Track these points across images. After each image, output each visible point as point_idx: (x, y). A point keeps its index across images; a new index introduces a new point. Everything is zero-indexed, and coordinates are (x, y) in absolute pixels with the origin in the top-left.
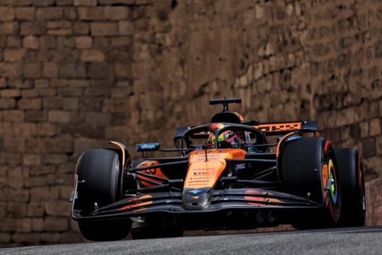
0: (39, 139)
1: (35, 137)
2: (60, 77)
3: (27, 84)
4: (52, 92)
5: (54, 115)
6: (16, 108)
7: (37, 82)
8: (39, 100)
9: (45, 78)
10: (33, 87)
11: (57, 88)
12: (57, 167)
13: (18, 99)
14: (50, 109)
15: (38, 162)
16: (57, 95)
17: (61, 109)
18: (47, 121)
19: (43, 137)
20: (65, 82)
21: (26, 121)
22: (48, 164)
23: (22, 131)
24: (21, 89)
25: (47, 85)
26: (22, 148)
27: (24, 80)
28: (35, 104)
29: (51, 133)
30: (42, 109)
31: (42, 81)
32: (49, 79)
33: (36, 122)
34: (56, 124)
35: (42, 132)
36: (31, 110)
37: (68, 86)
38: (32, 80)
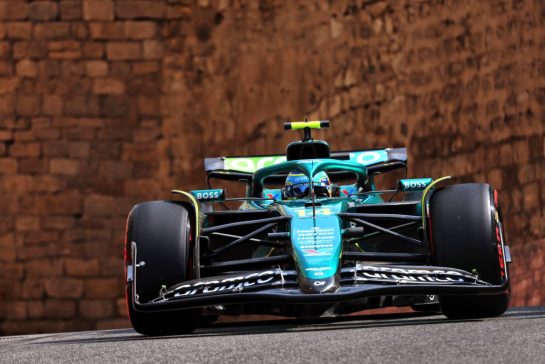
0: (37, 197)
1: (32, 193)
2: (65, 114)
3: (21, 123)
4: (55, 134)
5: (57, 165)
6: (6, 155)
7: (34, 121)
8: (37, 145)
9: (46, 116)
10: (28, 127)
11: (61, 129)
12: (61, 233)
13: (9, 143)
14: (52, 157)
15: (36, 227)
16: (60, 138)
17: (67, 156)
18: (48, 172)
19: (43, 193)
20: (71, 121)
21: (20, 172)
22: (50, 230)
23: (14, 186)
24: (14, 130)
25: (47, 125)
26: (14, 208)
27: (18, 117)
28: (32, 150)
29: (53, 188)
30: (41, 156)
31: (41, 120)
32: (51, 117)
33: (33, 174)
34: (60, 176)
35: (41, 187)
36: (26, 157)
37: (75, 126)
38: (29, 118)
